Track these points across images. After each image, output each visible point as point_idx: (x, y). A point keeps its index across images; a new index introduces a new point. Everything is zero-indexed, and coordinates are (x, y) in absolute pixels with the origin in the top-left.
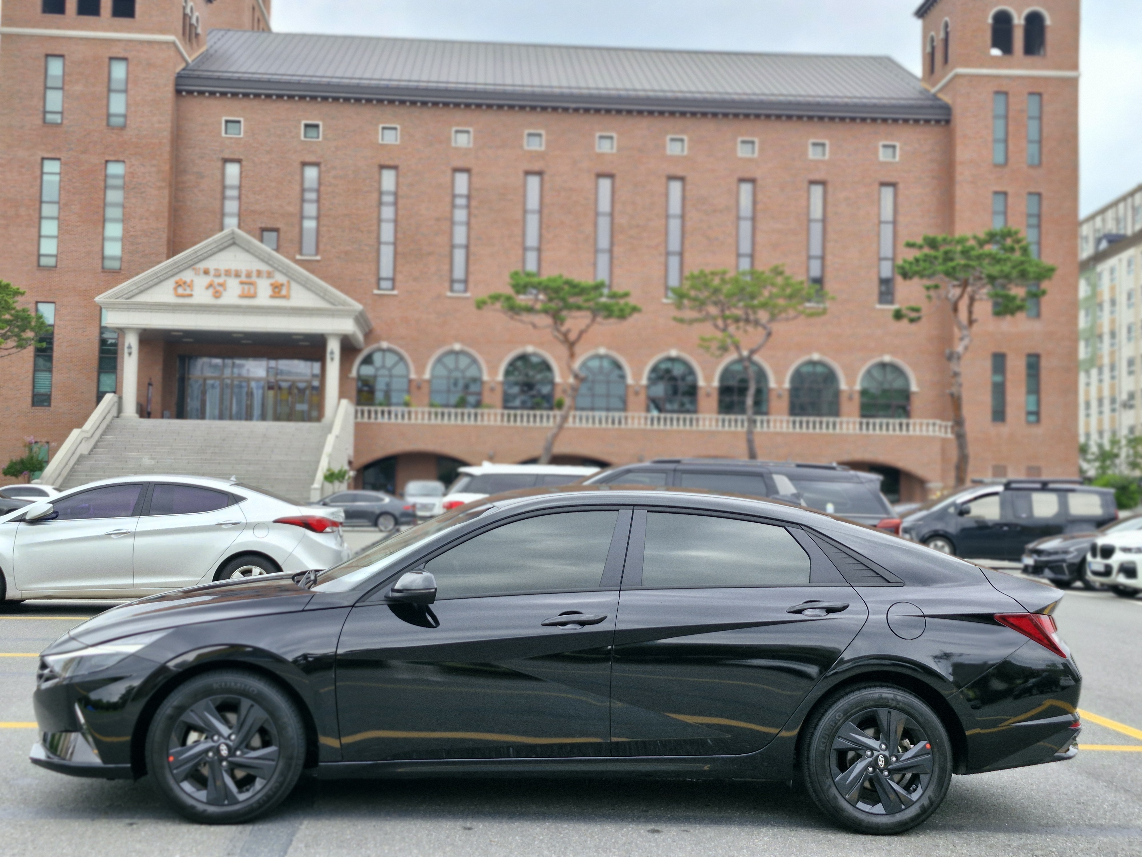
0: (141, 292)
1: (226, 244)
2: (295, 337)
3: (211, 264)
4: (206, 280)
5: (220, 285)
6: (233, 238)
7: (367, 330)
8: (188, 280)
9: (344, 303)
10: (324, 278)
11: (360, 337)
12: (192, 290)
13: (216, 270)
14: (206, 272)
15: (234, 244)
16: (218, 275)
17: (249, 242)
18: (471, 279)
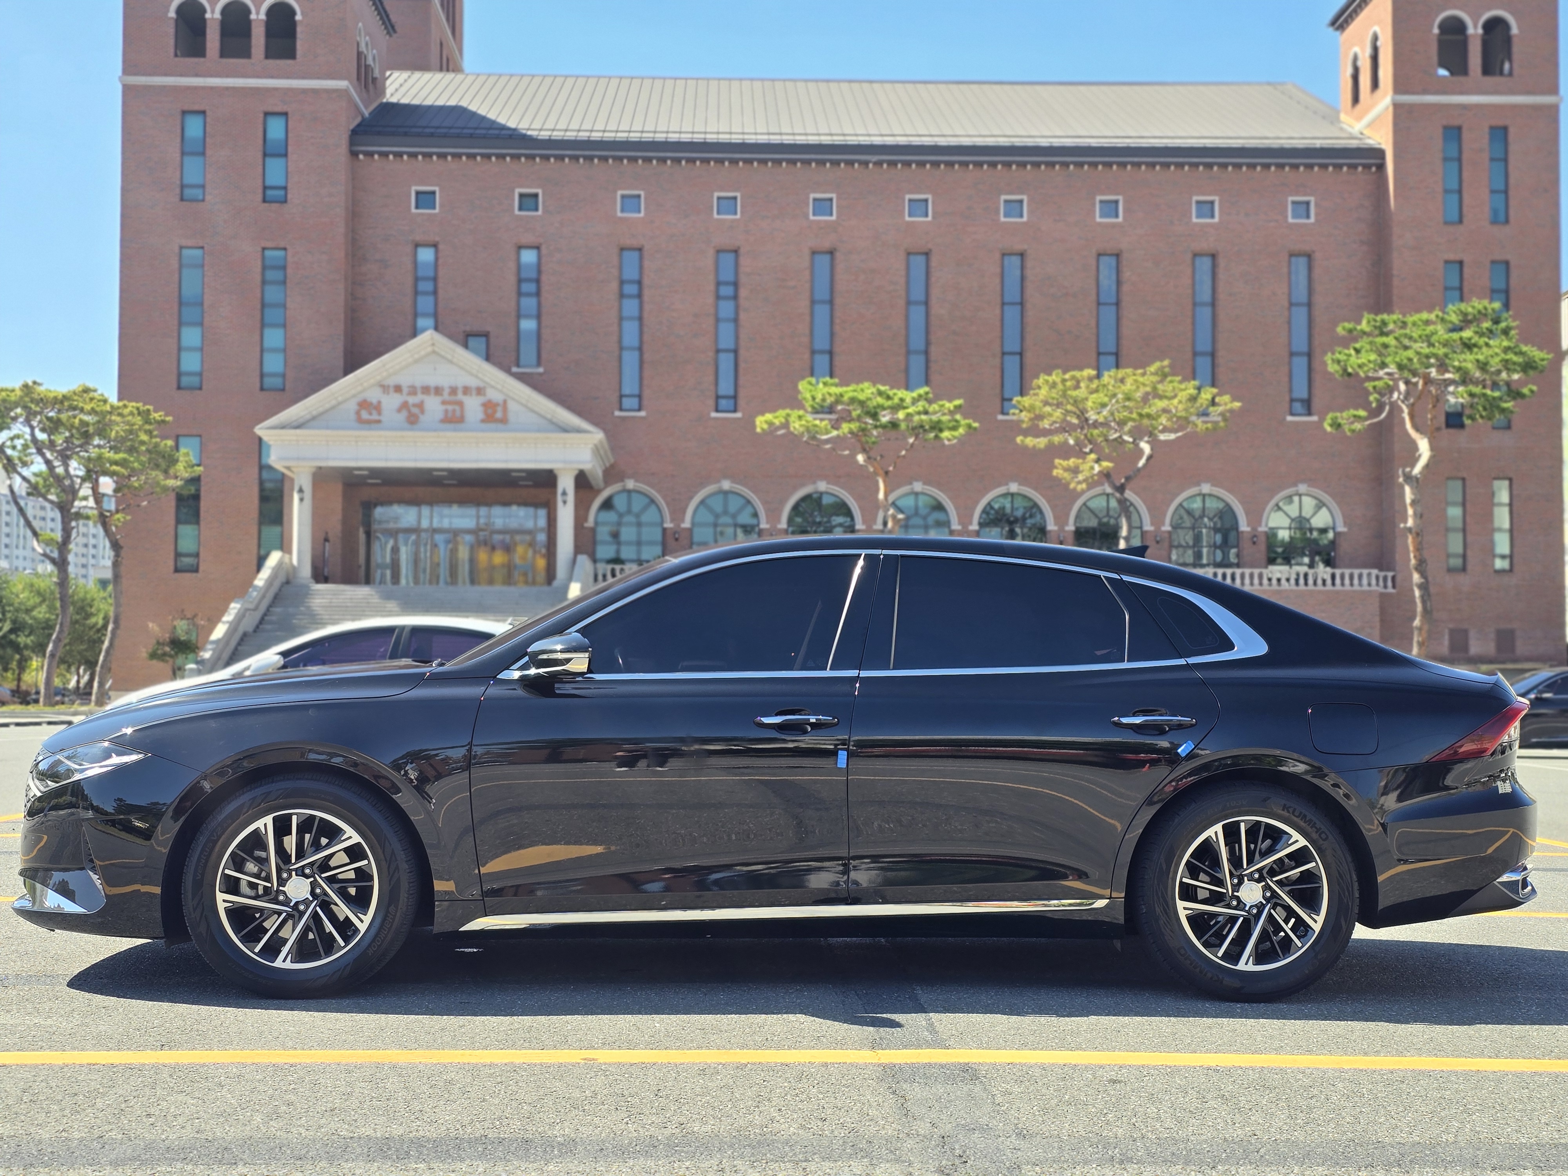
0: (314, 418)
1: (423, 353)
2: (514, 474)
3: (404, 379)
4: (397, 400)
5: (415, 405)
6: (433, 345)
7: (608, 465)
8: (374, 401)
10: (550, 396)
11: (600, 473)
12: (379, 414)
13: (411, 387)
14: (398, 389)
15: (433, 352)
16: (413, 394)
17: (452, 352)
18: (742, 394)
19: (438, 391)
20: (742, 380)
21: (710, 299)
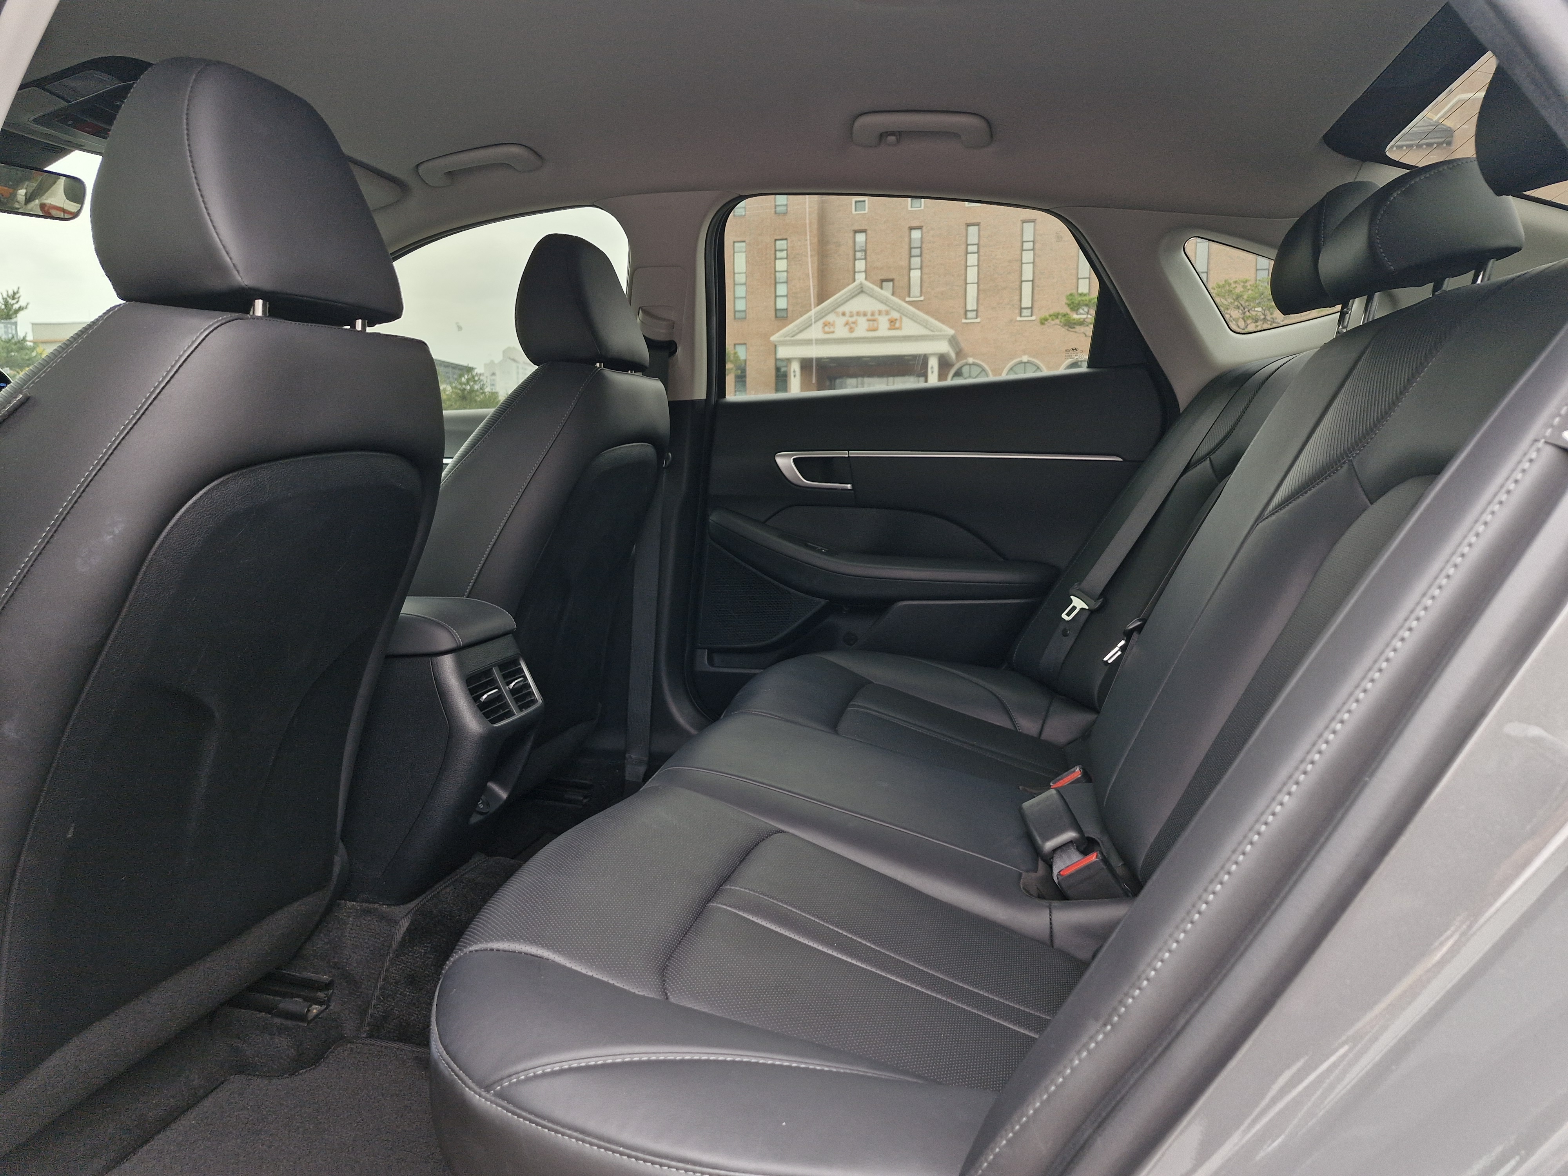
0: (801, 331)
1: (856, 292)
2: (906, 358)
3: (846, 308)
4: (843, 320)
5: (854, 323)
6: (862, 287)
7: (958, 350)
8: (832, 322)
9: (941, 330)
10: (927, 313)
11: (953, 355)
12: (834, 328)
13: (851, 312)
14: (844, 314)
15: (862, 292)
16: (851, 316)
17: (873, 290)
18: (1036, 305)
19: (865, 315)
20: (1036, 297)
21: (1019, 252)
